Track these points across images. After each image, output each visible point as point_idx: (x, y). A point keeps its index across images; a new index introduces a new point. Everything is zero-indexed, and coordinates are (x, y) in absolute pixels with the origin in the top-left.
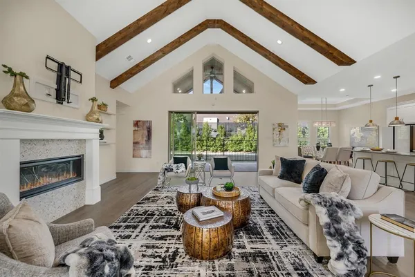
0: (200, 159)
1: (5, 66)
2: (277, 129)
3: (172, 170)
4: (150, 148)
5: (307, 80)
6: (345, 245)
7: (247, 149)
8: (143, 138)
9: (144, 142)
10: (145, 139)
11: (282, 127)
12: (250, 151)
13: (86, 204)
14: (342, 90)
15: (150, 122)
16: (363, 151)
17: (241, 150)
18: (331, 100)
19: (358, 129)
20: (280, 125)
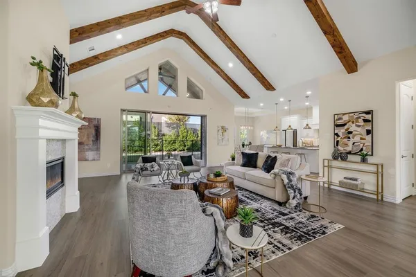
0: (169, 157)
1: (34, 58)
2: (221, 131)
3: (146, 169)
4: (98, 149)
5: (245, 96)
6: (295, 192)
7: (181, 148)
8: (88, 138)
9: (91, 143)
10: (92, 139)
11: (224, 129)
12: (184, 150)
13: (67, 212)
14: (262, 105)
15: (99, 120)
16: (273, 147)
17: (175, 150)
18: (251, 110)
19: (265, 132)
20: (223, 128)
